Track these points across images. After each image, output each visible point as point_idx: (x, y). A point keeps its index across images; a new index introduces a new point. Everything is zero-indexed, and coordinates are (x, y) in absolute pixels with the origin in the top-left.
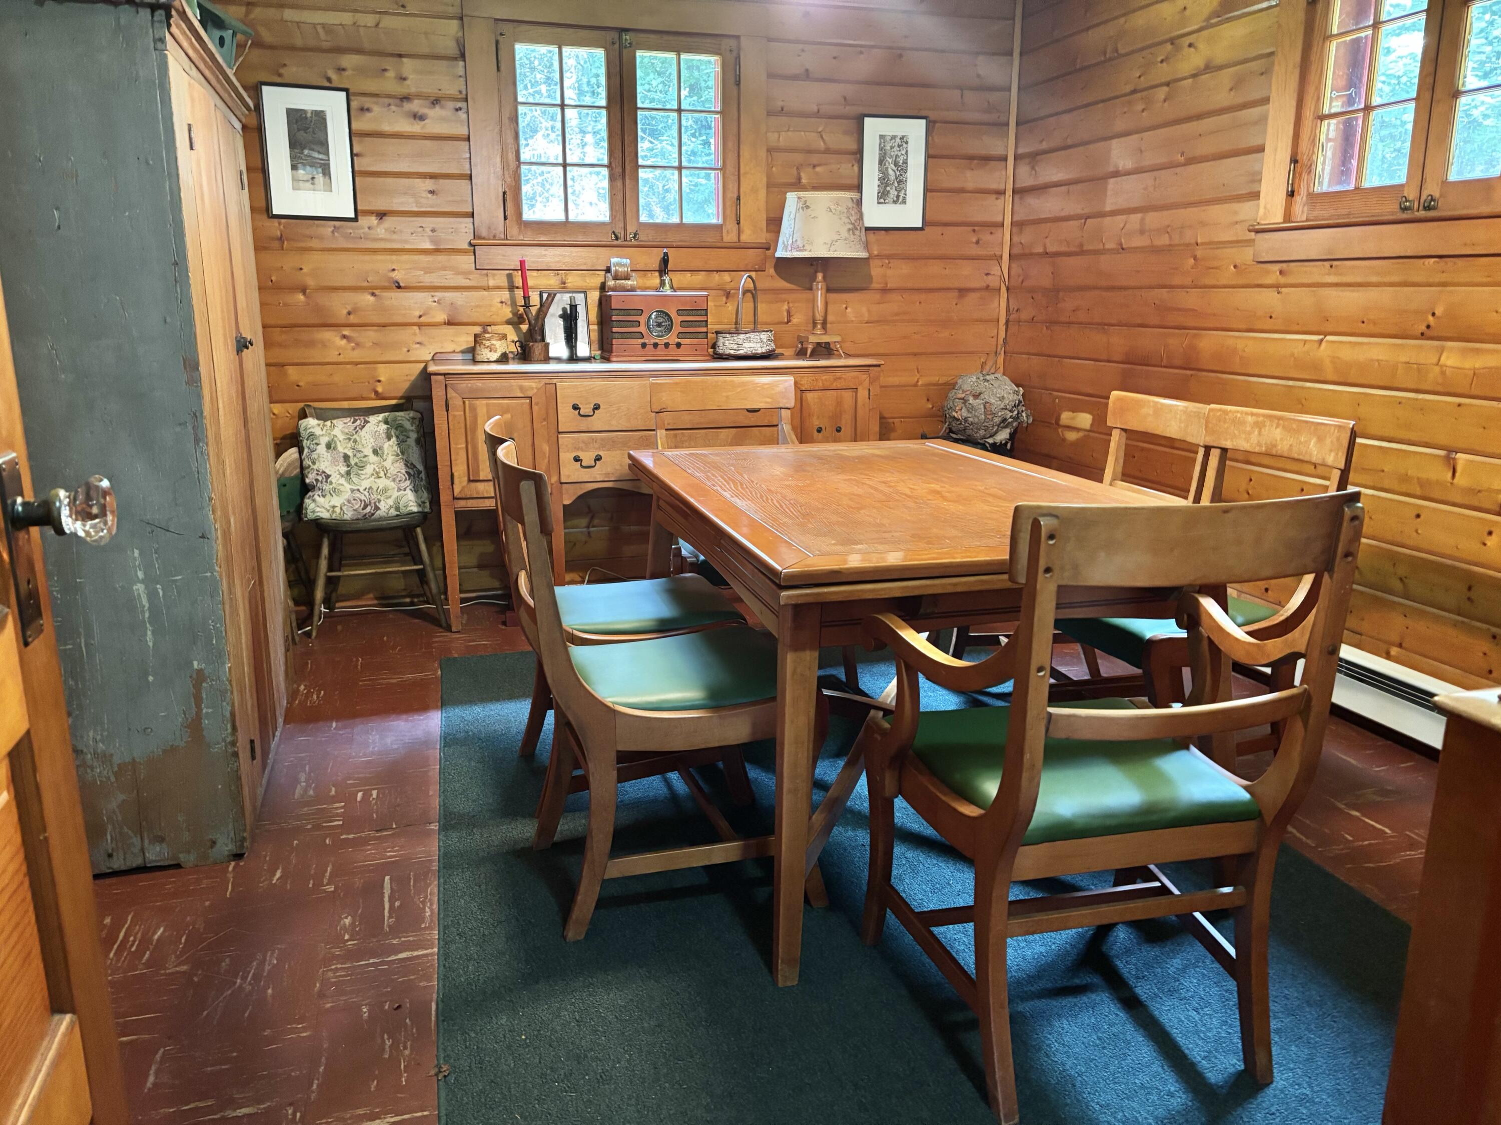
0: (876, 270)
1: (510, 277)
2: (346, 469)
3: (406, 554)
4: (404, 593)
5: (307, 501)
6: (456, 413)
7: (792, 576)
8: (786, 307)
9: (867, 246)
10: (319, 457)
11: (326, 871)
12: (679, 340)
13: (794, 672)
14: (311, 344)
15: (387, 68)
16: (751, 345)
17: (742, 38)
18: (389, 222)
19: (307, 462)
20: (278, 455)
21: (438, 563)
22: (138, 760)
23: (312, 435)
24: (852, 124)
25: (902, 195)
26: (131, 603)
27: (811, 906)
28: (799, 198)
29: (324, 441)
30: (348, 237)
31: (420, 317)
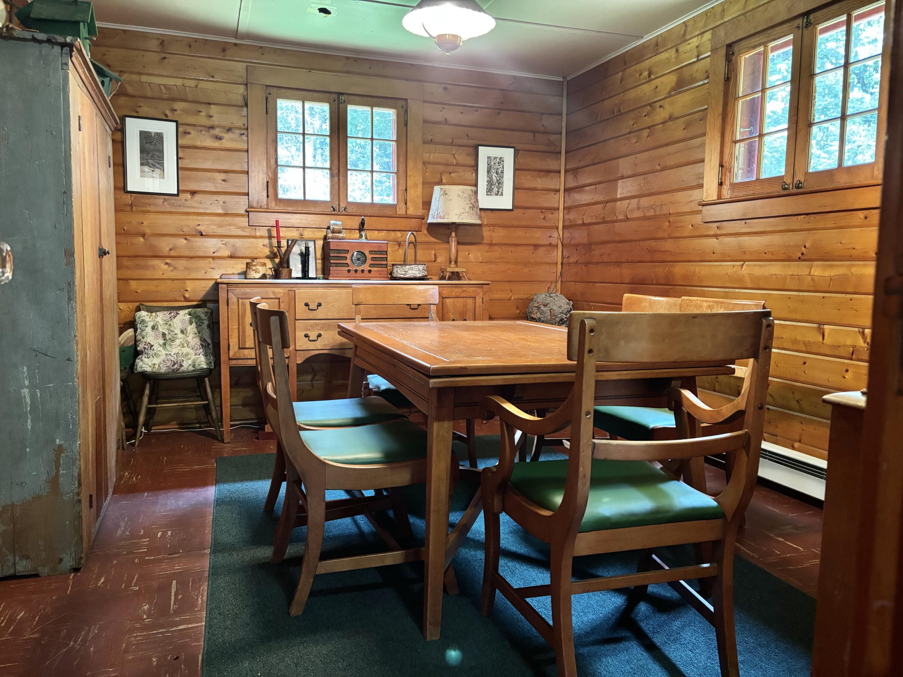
0: (486, 232)
1: (269, 231)
2: (163, 341)
3: (198, 396)
4: (196, 421)
5: (137, 361)
6: (233, 306)
7: (437, 370)
8: (433, 252)
9: (480, 218)
10: (147, 334)
11: (134, 578)
12: (370, 268)
13: (438, 435)
14: (146, 267)
15: (201, 110)
16: (413, 272)
17: (409, 101)
18: (198, 197)
19: (139, 337)
20: (121, 333)
21: (218, 402)
22: (16, 503)
23: (143, 321)
24: (471, 150)
25: (500, 190)
26: (19, 400)
27: (448, 594)
28: (441, 189)
29: (150, 324)
30: (172, 205)
31: (214, 253)
